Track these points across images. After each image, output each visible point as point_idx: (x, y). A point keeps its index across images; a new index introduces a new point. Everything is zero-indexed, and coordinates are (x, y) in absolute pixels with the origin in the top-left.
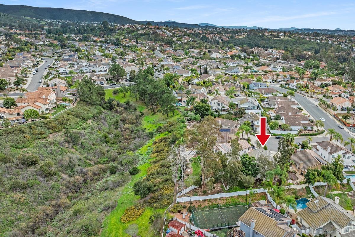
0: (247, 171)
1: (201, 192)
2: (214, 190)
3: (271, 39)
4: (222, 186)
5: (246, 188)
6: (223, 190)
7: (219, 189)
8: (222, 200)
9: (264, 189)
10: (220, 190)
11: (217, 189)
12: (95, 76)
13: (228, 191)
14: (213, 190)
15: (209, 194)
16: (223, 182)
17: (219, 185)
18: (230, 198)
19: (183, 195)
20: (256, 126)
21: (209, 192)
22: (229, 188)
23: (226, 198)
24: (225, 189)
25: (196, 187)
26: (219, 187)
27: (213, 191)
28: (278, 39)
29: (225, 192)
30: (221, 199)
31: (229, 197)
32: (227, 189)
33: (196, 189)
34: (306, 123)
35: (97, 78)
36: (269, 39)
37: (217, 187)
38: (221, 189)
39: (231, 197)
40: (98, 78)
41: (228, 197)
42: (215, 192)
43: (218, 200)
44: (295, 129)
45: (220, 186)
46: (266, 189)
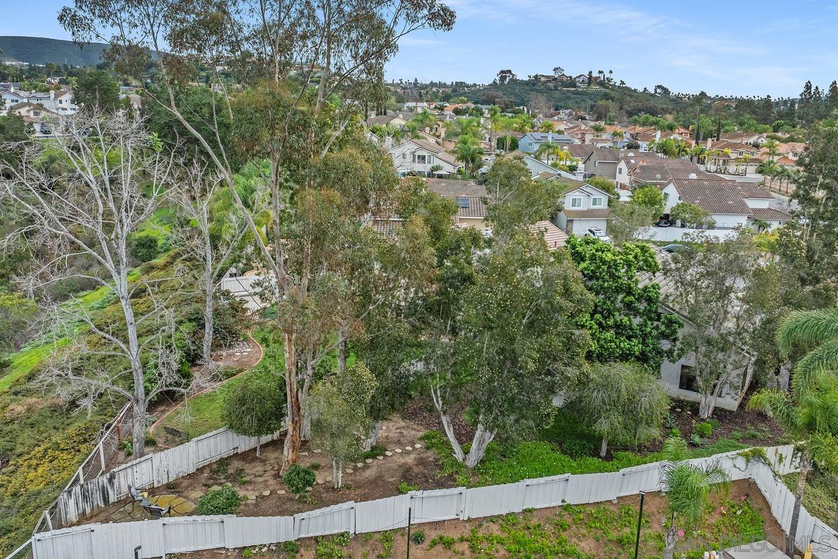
0: (610, 334)
1: (277, 476)
2: (374, 468)
3: (554, 90)
4: (435, 441)
5: (603, 454)
6: (441, 467)
7: (410, 460)
8: (434, 543)
9: (746, 455)
10: (421, 462)
11: (398, 457)
12: (27, 108)
13: (476, 471)
14: (366, 467)
15: (332, 495)
16: (439, 405)
17: (415, 431)
18: (495, 530)
19: (121, 503)
20: (569, 213)
21: (337, 478)
22: (488, 451)
23: (467, 533)
24: (459, 455)
25: (245, 443)
26: (413, 444)
27: (370, 473)
28: (574, 89)
29: (460, 478)
30: (433, 535)
31: (492, 519)
32: (472, 461)
33: (248, 456)
34: (763, 210)
35: (32, 114)
36: (551, 90)
37: (399, 443)
38: (431, 455)
39: (507, 520)
40: (36, 114)
41: (478, 522)
42: (380, 477)
43: (401, 543)
44: (726, 225)
45: (422, 439)
46: (758, 456)
